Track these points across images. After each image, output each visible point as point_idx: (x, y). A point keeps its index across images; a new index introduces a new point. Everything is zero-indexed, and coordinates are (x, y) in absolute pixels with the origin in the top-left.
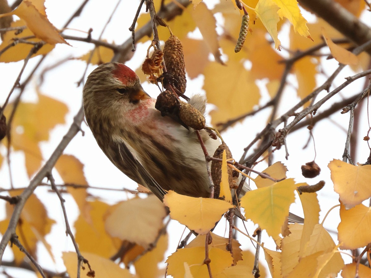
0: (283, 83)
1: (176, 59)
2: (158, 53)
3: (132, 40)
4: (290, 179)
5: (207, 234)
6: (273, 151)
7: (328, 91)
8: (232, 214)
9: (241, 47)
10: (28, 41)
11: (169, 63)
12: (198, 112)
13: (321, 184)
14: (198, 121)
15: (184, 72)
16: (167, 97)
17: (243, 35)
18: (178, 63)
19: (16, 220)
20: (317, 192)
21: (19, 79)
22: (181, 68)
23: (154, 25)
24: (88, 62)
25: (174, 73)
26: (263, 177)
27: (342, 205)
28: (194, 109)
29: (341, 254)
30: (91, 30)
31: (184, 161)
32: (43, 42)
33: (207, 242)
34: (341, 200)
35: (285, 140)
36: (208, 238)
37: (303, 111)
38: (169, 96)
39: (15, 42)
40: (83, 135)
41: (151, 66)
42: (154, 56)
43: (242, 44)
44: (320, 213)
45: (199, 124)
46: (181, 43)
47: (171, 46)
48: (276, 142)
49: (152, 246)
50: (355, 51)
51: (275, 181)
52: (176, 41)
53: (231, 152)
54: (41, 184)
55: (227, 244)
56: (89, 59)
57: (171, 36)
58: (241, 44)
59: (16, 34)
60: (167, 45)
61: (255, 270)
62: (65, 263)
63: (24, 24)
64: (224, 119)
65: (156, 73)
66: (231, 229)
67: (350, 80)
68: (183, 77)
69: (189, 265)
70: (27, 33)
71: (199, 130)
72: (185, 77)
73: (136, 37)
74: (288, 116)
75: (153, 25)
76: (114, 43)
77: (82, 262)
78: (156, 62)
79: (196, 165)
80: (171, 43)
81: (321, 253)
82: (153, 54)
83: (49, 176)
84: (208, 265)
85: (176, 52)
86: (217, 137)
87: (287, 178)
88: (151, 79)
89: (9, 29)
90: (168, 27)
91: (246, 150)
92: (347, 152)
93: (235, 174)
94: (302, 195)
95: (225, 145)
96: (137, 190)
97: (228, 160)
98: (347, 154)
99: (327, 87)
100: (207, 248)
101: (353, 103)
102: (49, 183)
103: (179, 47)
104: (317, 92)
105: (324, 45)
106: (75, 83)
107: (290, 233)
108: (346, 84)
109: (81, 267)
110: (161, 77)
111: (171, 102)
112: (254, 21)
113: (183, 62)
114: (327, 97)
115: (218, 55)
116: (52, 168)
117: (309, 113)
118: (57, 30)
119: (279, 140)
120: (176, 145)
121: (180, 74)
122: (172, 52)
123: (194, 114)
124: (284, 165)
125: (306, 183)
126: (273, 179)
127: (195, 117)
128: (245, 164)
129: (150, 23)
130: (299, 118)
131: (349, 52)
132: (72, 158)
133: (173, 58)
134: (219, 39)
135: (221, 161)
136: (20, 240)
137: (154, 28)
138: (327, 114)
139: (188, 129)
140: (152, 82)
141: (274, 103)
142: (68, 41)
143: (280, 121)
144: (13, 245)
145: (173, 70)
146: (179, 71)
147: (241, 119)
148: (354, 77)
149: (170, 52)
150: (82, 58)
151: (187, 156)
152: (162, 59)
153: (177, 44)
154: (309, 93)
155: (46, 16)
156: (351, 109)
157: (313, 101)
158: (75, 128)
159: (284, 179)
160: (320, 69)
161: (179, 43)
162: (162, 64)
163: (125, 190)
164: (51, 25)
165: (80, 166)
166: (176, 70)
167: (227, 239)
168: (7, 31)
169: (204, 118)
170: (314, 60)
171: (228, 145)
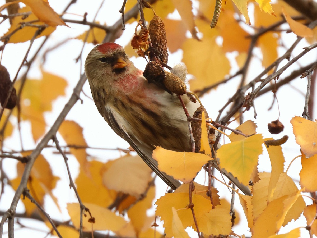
0: (250, 56)
1: (159, 36)
2: (144, 31)
3: (122, 21)
4: (259, 134)
5: (190, 183)
6: (243, 112)
7: (289, 60)
8: (210, 165)
9: (216, 24)
10: (33, 24)
11: (153, 39)
12: (180, 80)
13: (285, 139)
14: (180, 87)
15: (166, 47)
16: (154, 68)
17: (217, 13)
18: (161, 39)
19: (27, 177)
20: (282, 146)
21: (26, 57)
22: (164, 44)
23: (141, 7)
24: (85, 41)
25: (158, 48)
26: (236, 133)
27: (303, 155)
28: (176, 78)
29: (303, 197)
30: (86, 14)
31: (169, 122)
32: (46, 25)
33: (191, 190)
34: (302, 150)
35: (254, 102)
36: (191, 186)
37: (268, 77)
38: (156, 66)
39: (22, 26)
40: (82, 102)
41: (138, 42)
42: (141, 33)
43: (217, 21)
44: (285, 163)
45: (181, 90)
46: (164, 22)
47: (155, 25)
48: (246, 104)
49: (143, 197)
50: (310, 25)
51: (246, 136)
52: (159, 21)
53: (208, 114)
54: (47, 146)
55: (207, 191)
56: (85, 38)
57: (155, 17)
58: (215, 21)
59: (23, 19)
60: (151, 24)
61: (232, 213)
62: (69, 213)
63: (30, 10)
64: (201, 87)
65: (143, 47)
66: (210, 178)
67: (307, 50)
68: (165, 51)
69: (176, 210)
70: (32, 18)
71: (181, 95)
72: (167, 51)
73: (125, 18)
74: (255, 82)
75: (139, 8)
76: (105, 24)
77: (84, 211)
78: (143, 38)
79: (180, 125)
80: (155, 23)
81: (286, 197)
82: (140, 32)
83: (54, 139)
84: (192, 209)
85: (159, 31)
86: (197, 100)
87: (256, 134)
88: (139, 53)
89: (17, 14)
90: (152, 9)
91: (221, 112)
92: (306, 110)
93: (212, 132)
94: (269, 148)
95: (203, 108)
96: (129, 150)
97: (206, 120)
98: (307, 113)
99: (287, 56)
100: (190, 195)
101: (310, 69)
102: (54, 144)
103: (162, 25)
104: (279, 61)
105: (284, 21)
106: (74, 59)
107: (260, 179)
108: (304, 53)
109: (83, 215)
110: (147, 51)
111: (157, 72)
112: (226, 2)
113: (165, 38)
114: (288, 65)
115: (194, 33)
116: (56, 132)
117: (273, 79)
118: (57, 14)
119: (248, 102)
120: (163, 109)
121: (163, 49)
122: (156, 30)
123: (176, 82)
124: (254, 123)
125: (272, 138)
126: (244, 134)
127: (177, 84)
128: (220, 123)
129: (137, 6)
130: (265, 83)
131: (305, 27)
132: (73, 123)
133: (156, 35)
134: (195, 19)
135: (201, 121)
136: (31, 194)
137: (141, 10)
138: (287, 80)
139: (172, 94)
140: (140, 55)
141: (243, 72)
142: (67, 23)
143: (248, 87)
144: (25, 197)
145: (157, 45)
146: (161, 46)
147: (215, 86)
148: (311, 47)
149: (154, 30)
150: (79, 38)
151: (171, 118)
152: (148, 36)
153: (160, 23)
154: (272, 62)
155: (48, 3)
156: (309, 74)
157: (276, 68)
158: (75, 98)
159: (254, 134)
160: (281, 43)
161: (162, 23)
162: (148, 40)
163: (119, 149)
164: (52, 10)
165: (80, 130)
166: (159, 46)
167: (207, 187)
168: (15, 16)
169: (185, 84)
170: (275, 35)
171: (205, 107)
